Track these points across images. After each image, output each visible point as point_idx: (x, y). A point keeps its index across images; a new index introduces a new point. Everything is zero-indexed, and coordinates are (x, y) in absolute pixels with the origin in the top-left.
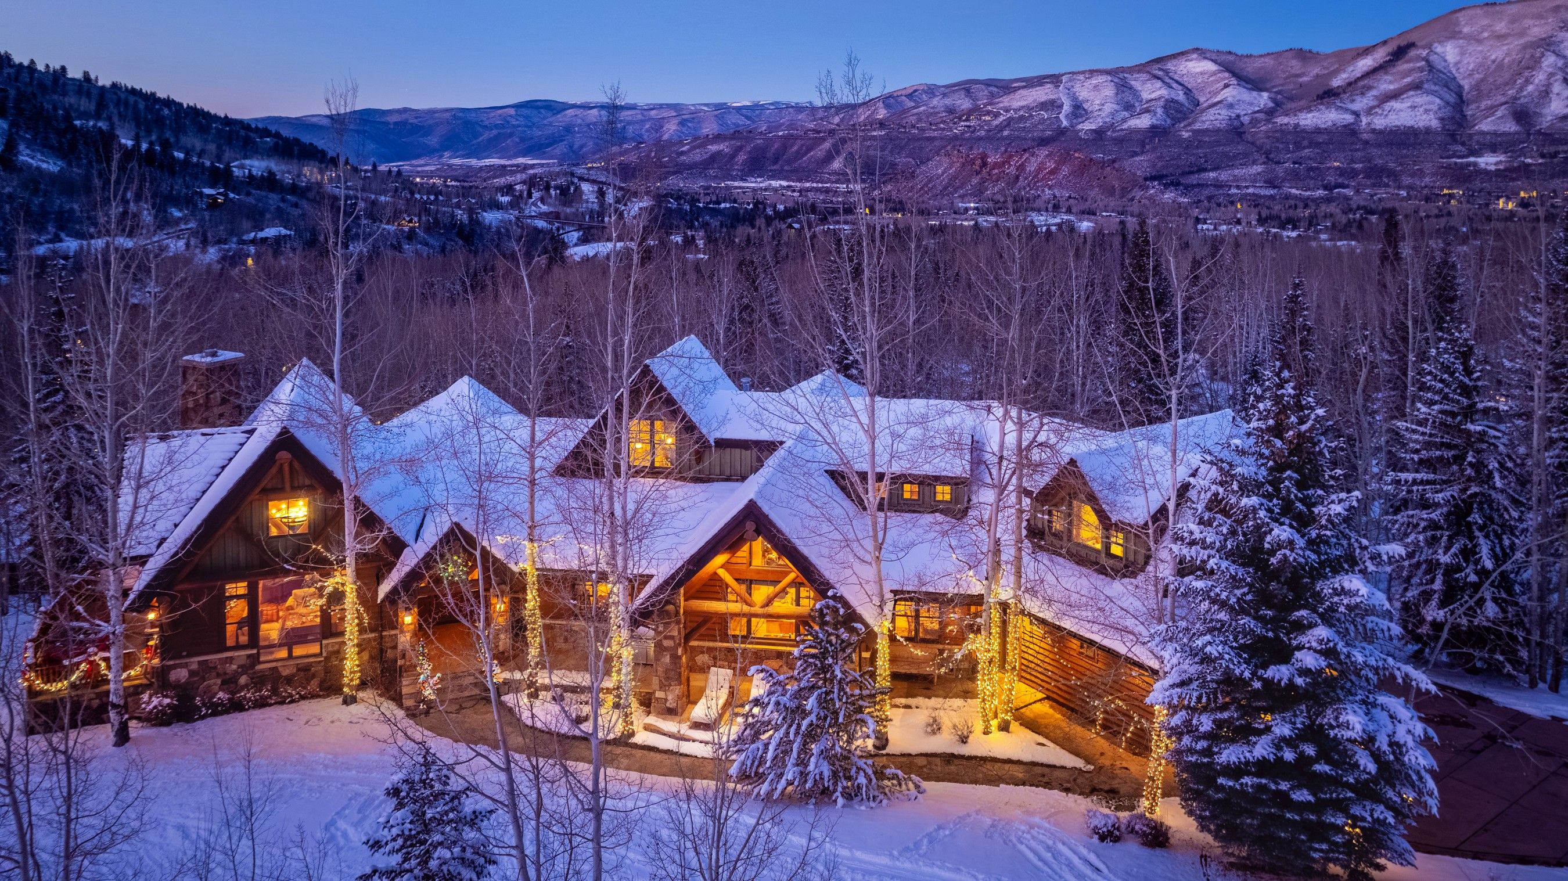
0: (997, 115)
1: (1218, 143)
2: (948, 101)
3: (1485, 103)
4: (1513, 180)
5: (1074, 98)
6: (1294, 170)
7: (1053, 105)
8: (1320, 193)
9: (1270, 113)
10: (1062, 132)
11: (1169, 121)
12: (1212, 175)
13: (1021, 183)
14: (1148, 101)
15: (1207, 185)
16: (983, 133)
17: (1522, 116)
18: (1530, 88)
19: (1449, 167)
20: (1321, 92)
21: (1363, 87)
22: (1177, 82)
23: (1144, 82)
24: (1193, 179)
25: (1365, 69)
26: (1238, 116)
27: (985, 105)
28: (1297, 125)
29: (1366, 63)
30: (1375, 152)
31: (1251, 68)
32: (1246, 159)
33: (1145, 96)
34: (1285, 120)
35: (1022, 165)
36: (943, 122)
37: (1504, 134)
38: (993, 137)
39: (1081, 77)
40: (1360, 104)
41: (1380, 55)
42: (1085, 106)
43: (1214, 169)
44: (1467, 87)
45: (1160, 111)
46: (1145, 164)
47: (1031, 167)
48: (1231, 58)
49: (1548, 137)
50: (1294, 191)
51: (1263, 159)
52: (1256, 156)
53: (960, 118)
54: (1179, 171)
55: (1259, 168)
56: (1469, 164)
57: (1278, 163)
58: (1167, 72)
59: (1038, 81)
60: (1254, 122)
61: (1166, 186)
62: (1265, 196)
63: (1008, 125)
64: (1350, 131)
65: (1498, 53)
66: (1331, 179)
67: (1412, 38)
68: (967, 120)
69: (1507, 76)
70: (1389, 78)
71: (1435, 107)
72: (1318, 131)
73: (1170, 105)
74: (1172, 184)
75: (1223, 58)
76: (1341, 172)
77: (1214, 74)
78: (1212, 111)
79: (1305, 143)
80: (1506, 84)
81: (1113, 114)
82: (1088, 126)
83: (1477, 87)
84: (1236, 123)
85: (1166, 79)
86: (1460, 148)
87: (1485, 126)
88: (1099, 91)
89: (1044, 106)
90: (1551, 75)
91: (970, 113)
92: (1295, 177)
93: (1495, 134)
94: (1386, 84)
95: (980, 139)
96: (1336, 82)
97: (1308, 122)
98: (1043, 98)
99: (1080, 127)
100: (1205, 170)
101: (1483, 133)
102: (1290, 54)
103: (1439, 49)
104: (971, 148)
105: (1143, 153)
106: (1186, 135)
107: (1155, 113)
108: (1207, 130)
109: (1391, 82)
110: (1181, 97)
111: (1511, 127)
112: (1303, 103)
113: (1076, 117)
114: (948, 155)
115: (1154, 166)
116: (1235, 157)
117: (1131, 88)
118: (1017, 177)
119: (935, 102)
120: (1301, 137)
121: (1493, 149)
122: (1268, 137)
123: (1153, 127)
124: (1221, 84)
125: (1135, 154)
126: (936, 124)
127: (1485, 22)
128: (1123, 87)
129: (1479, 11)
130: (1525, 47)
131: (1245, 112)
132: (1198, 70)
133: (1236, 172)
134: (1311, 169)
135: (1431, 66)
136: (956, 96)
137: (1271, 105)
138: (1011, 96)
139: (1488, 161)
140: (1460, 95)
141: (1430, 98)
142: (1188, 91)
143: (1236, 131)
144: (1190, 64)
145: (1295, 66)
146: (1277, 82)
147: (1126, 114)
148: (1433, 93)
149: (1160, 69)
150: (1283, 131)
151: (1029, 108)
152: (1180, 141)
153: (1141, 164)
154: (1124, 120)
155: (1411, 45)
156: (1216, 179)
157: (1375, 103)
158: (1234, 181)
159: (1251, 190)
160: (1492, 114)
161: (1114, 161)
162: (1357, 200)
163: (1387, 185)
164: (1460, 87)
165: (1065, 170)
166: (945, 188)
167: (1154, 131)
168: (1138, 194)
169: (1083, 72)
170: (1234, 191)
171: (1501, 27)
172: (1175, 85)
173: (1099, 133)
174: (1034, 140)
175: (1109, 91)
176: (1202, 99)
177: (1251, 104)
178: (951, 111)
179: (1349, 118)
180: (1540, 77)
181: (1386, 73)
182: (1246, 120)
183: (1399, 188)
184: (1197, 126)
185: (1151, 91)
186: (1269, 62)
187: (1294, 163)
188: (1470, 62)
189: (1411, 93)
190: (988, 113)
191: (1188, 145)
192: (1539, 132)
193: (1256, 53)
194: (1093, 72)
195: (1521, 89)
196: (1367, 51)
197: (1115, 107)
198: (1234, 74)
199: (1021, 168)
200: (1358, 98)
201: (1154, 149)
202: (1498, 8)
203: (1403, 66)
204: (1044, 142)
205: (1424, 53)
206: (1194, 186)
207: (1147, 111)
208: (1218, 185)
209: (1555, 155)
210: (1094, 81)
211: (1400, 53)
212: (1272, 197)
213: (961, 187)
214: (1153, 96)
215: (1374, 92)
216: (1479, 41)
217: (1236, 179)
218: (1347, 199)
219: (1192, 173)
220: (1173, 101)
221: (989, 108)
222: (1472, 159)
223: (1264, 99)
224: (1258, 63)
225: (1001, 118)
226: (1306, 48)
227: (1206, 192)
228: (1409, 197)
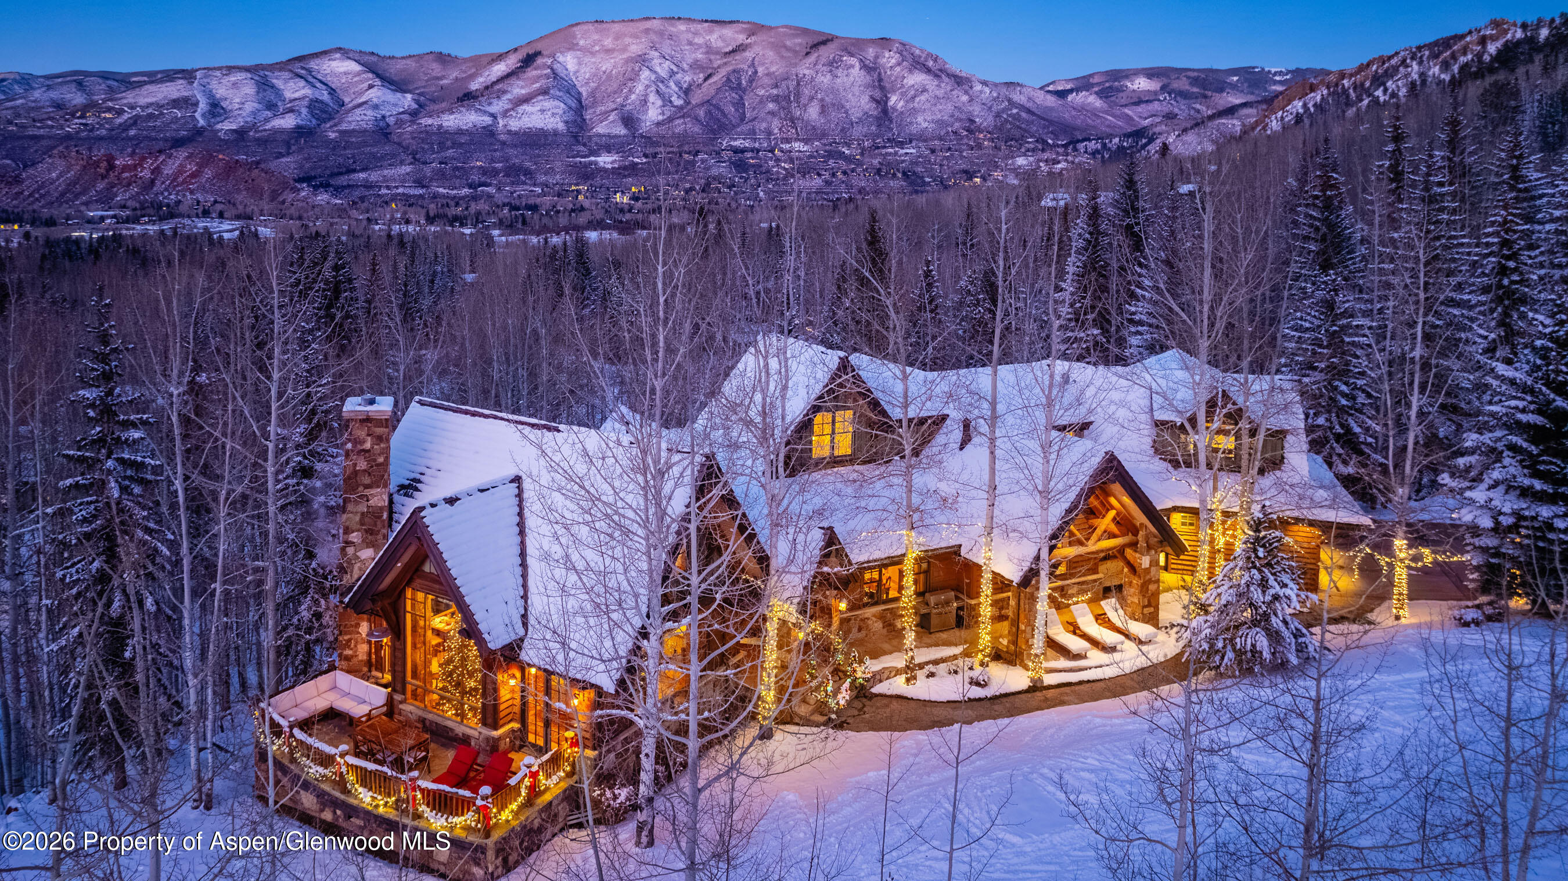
0: (120, 112)
1: (365, 144)
2: (54, 95)
3: (601, 109)
4: (625, 176)
5: (210, 95)
6: (440, 170)
7: (186, 103)
8: (466, 191)
9: (414, 114)
10: (199, 132)
11: (314, 121)
12: (362, 175)
13: (158, 187)
14: (291, 101)
15: (357, 186)
16: (104, 132)
17: (629, 121)
18: (633, 97)
19: (575, 166)
20: (460, 95)
21: (499, 90)
22: (321, 82)
23: (286, 81)
24: (343, 180)
25: (499, 74)
26: (384, 117)
27: (105, 101)
28: (440, 126)
29: (500, 69)
30: (511, 152)
31: (393, 70)
32: (393, 159)
33: (288, 95)
34: (430, 121)
35: (158, 168)
36: (50, 118)
37: (616, 136)
38: (117, 136)
39: (218, 73)
40: (497, 107)
41: (511, 62)
42: (224, 104)
43: (363, 170)
44: (584, 94)
45: (304, 111)
46: (292, 166)
47: (168, 170)
48: (374, 59)
49: (648, 140)
50: (441, 190)
51: (410, 159)
52: (403, 156)
53: (73, 115)
54: (328, 172)
55: (408, 169)
56: (591, 163)
57: (425, 163)
58: (309, 71)
59: (169, 76)
60: (400, 123)
61: (316, 188)
62: (414, 196)
63: (135, 123)
64: (489, 132)
65: (606, 66)
66: (475, 178)
67: (538, 47)
68: (82, 117)
69: (615, 86)
70: (521, 83)
71: (561, 112)
72: (460, 132)
73: (314, 105)
74: (321, 185)
75: (366, 58)
76: (484, 171)
77: (358, 74)
78: (358, 111)
79: (449, 143)
80: (615, 92)
81: (254, 113)
82: (227, 126)
83: (593, 94)
84: (381, 124)
85: (309, 78)
86: (582, 148)
87: (601, 129)
88: (238, 88)
89: (176, 103)
90: (647, 86)
91: (85, 109)
92: (441, 176)
93: (609, 136)
94: (518, 89)
95: (101, 138)
96: (474, 86)
97: (451, 123)
98: (175, 95)
99: (219, 126)
100: (354, 171)
101: (600, 135)
102: (431, 57)
103: (561, 59)
104: (90, 149)
105: (288, 154)
106: (332, 135)
107: (300, 113)
108: (354, 130)
109: (522, 87)
110: (325, 96)
111: (621, 130)
112: (444, 105)
113: (214, 116)
114: (62, 156)
115: (301, 167)
116: (382, 158)
117: (273, 87)
118: (152, 182)
119: (37, 94)
120: (445, 138)
121: (608, 149)
122: (414, 138)
123: (298, 127)
124: (366, 85)
125: (280, 155)
126: (41, 121)
127: (596, 37)
128: (264, 86)
129: (591, 27)
130: (628, 61)
131: (390, 112)
132: (342, 70)
133: (386, 172)
134: (457, 168)
135: (555, 75)
136: (65, 88)
137: (415, 106)
138: (137, 91)
139: (606, 160)
140: (580, 102)
141: (557, 103)
142: (332, 91)
143: (383, 132)
144: (334, 64)
145: (436, 69)
146: (420, 84)
147: (269, 114)
148: (558, 98)
149: (303, 68)
150: (427, 132)
151: (159, 106)
152: (328, 142)
153: (288, 165)
154: (267, 120)
155: (538, 54)
156: (366, 180)
157: (510, 106)
158: (385, 181)
159: (400, 190)
160: (606, 119)
161: (258, 163)
162: (500, 198)
163: (524, 183)
164: (579, 93)
165: (208, 173)
166: (63, 194)
167: (300, 131)
168: (289, 196)
169: (220, 69)
170: (384, 191)
171: (608, 42)
172: (318, 85)
173: (240, 133)
174: (166, 140)
175: (249, 89)
176: (347, 100)
177: (395, 105)
178: (59, 106)
179: (487, 120)
180: (640, 88)
181: (518, 78)
182: (391, 121)
183: (535, 185)
184: (344, 127)
185: (294, 90)
186: (412, 64)
187: (441, 163)
188: (586, 72)
189: (540, 98)
190: (109, 110)
191: (335, 145)
192: (642, 136)
193: (398, 55)
194: (231, 69)
195: (627, 98)
196: (500, 57)
197: (256, 105)
198: (378, 76)
199: (157, 171)
200: (495, 101)
201: (300, 150)
202: (605, 25)
203: (531, 73)
204: (178, 143)
205: (549, 61)
206: (344, 187)
207: (291, 110)
208: (368, 186)
209: (655, 155)
210: (233, 79)
211: (529, 60)
212: (421, 196)
213: (84, 192)
214: (297, 95)
215: (509, 96)
216: (593, 54)
217: (385, 179)
218: (490, 196)
219: (341, 174)
220: (317, 101)
221: (110, 104)
222: (592, 159)
223: (407, 101)
224: (400, 65)
225: (126, 116)
226: (445, 51)
227: (357, 193)
228: (544, 194)
